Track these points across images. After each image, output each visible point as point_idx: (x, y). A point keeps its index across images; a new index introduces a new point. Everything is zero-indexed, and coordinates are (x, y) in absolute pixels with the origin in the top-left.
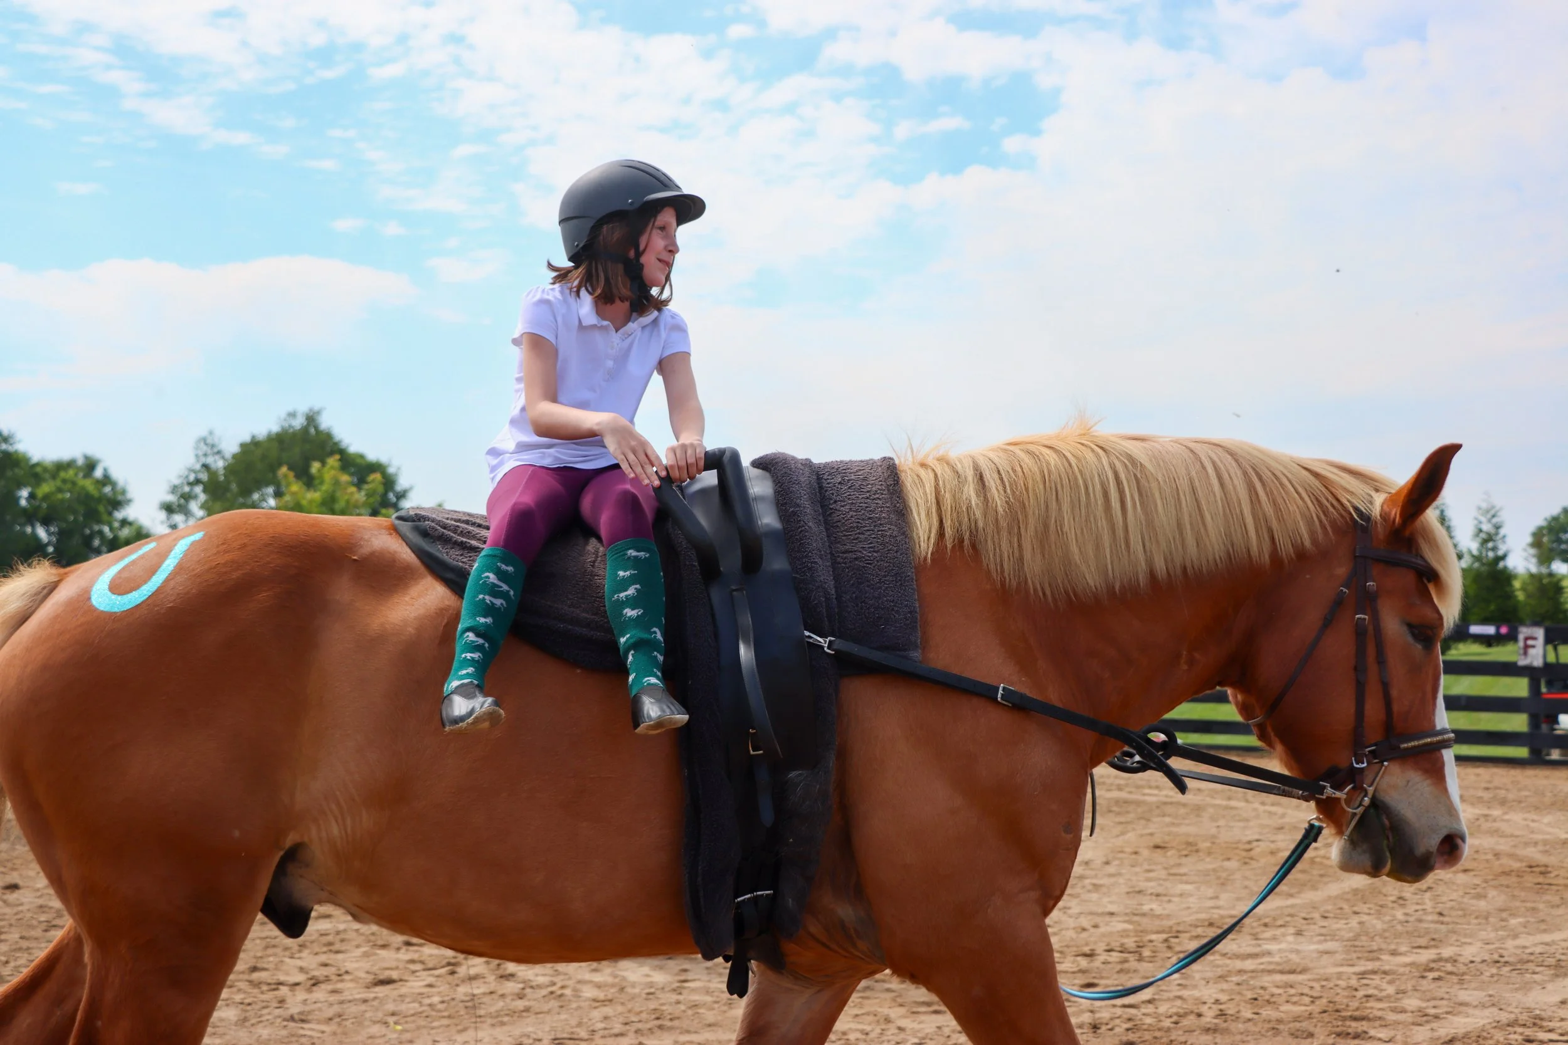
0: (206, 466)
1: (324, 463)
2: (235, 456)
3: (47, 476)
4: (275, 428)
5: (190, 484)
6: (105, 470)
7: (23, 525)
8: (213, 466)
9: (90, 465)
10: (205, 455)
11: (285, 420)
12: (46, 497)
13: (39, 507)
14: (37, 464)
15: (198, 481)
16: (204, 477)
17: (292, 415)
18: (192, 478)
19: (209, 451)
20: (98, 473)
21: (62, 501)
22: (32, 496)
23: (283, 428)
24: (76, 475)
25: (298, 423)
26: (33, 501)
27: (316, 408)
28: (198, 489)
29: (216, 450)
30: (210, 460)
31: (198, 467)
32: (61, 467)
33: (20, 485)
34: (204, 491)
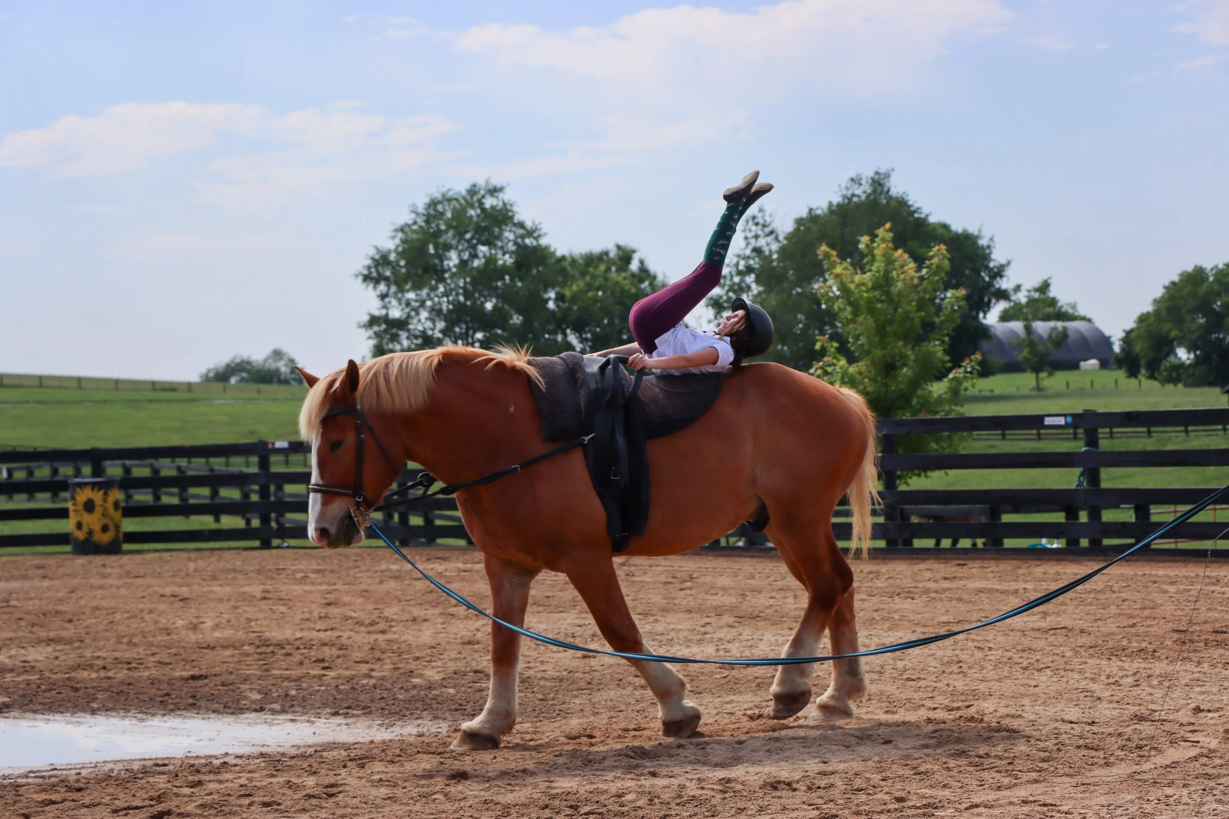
0: (757, 251)
1: (874, 237)
2: (790, 237)
3: (576, 273)
4: (837, 199)
5: (740, 273)
6: (642, 262)
7: (554, 332)
8: (766, 250)
9: (625, 256)
10: (756, 237)
11: (847, 188)
12: (575, 298)
13: (569, 309)
14: (563, 258)
15: (749, 270)
16: (755, 263)
17: (856, 181)
18: (741, 267)
19: (759, 232)
20: (634, 266)
21: (596, 300)
22: (560, 298)
23: (844, 197)
24: (608, 269)
25: (862, 191)
26: (561, 304)
27: (883, 170)
28: (750, 279)
29: (767, 230)
30: (762, 242)
31: (748, 252)
32: (592, 260)
33: (546, 287)
34: (758, 281)
